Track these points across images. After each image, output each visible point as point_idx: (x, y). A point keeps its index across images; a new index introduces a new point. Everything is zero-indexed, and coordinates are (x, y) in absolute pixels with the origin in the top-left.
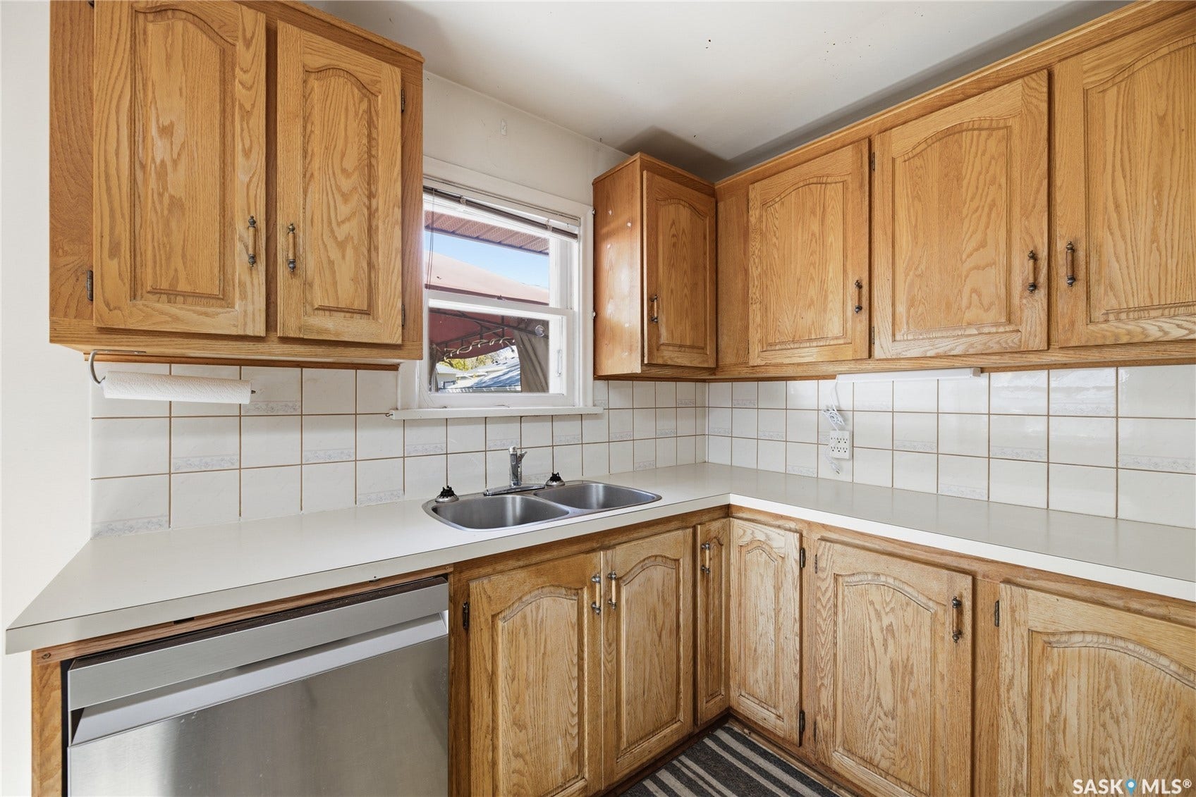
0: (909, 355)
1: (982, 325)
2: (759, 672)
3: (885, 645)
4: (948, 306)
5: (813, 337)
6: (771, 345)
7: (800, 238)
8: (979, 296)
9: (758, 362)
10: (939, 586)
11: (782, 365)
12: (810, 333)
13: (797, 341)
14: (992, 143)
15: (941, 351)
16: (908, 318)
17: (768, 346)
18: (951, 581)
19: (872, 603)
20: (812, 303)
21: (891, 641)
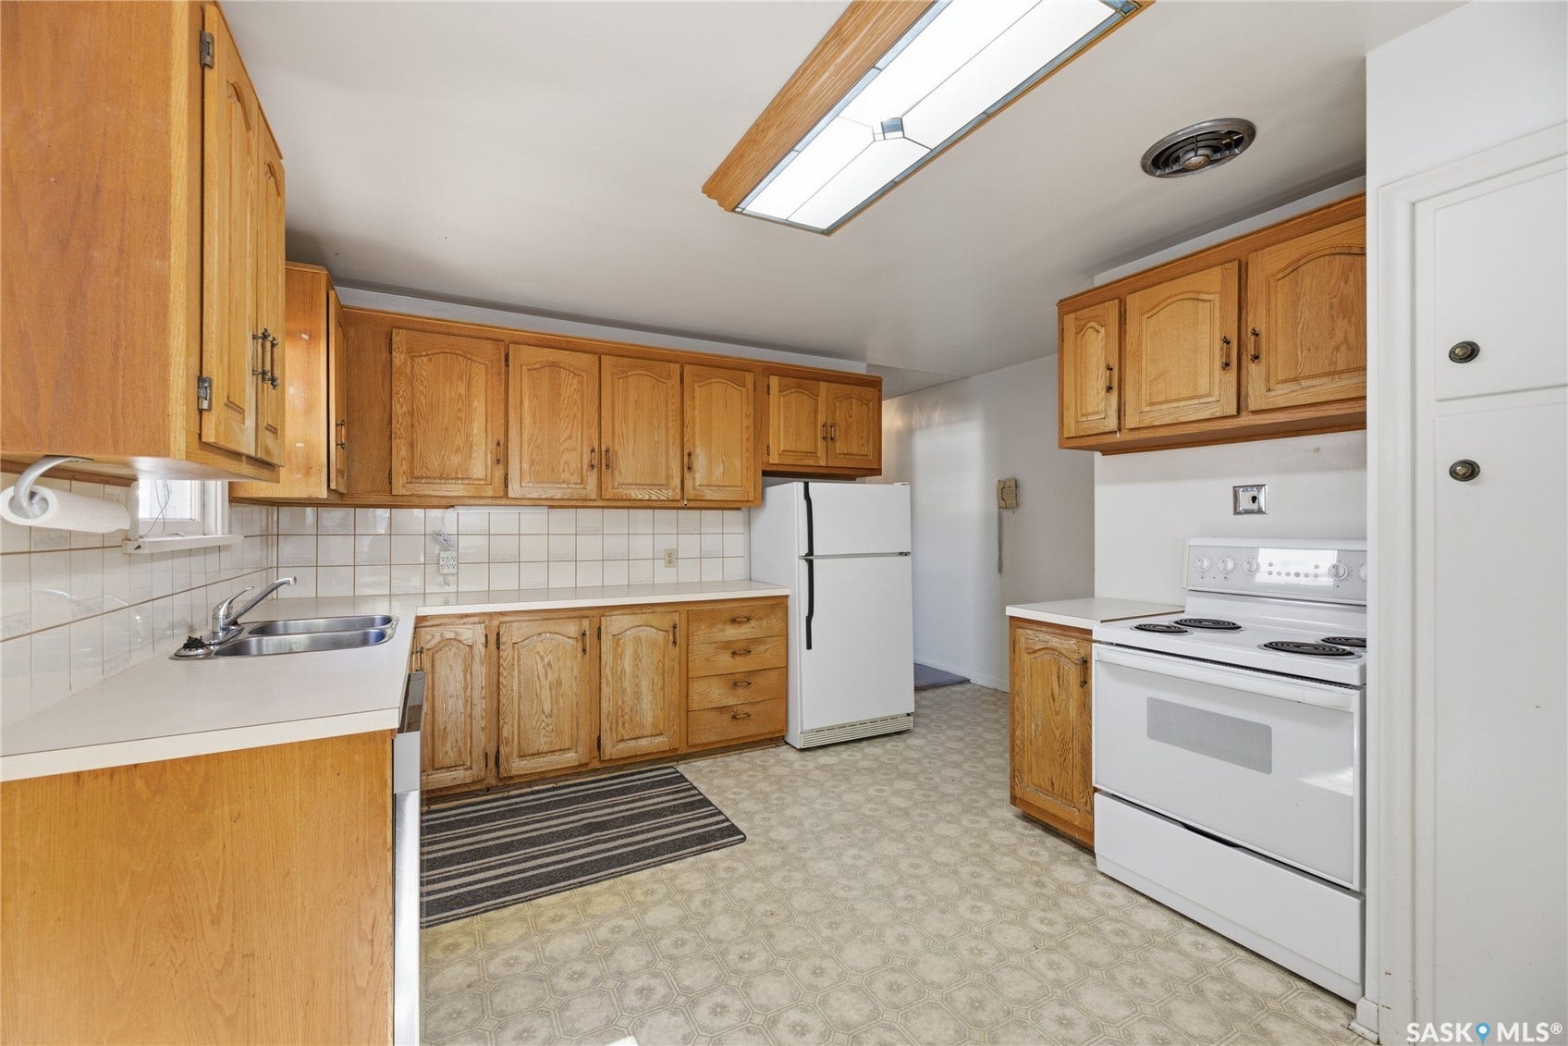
0: (531, 496)
1: (569, 483)
2: (449, 745)
3: (546, 676)
4: (553, 470)
5: (460, 476)
6: (416, 478)
7: (447, 394)
8: (568, 465)
9: (403, 492)
10: (572, 628)
11: (430, 496)
12: (457, 473)
13: (444, 477)
14: (575, 382)
15: (549, 496)
16: (530, 472)
17: (413, 477)
18: (581, 623)
19: (538, 653)
20: (458, 450)
21: (549, 671)
